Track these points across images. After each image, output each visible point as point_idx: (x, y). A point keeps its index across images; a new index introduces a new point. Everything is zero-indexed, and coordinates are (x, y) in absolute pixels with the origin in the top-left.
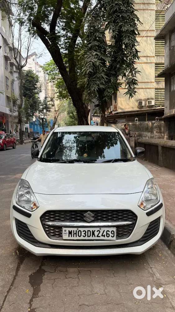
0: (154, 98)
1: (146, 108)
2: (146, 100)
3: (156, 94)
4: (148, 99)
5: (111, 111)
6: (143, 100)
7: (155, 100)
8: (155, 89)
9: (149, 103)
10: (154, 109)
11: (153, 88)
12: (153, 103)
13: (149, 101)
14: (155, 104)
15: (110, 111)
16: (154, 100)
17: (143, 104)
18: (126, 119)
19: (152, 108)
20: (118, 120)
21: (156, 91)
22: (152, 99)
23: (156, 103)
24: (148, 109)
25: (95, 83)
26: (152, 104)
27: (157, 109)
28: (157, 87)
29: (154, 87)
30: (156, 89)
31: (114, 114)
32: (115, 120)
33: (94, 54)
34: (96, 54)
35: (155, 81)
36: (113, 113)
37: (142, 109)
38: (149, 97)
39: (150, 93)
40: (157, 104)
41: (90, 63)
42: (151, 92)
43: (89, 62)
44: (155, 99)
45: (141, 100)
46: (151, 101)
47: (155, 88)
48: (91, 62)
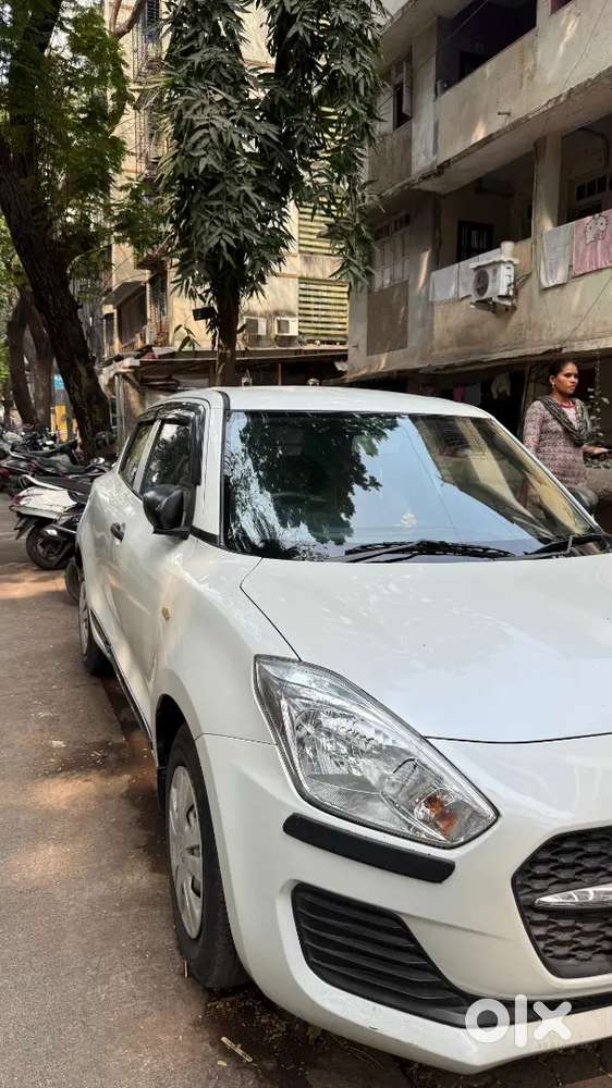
0: (297, 311)
1: (270, 346)
2: (270, 316)
3: (302, 299)
4: (277, 313)
5: (148, 342)
6: (261, 316)
7: (301, 318)
8: (300, 278)
9: (283, 327)
10: (296, 352)
11: (293, 276)
12: (293, 330)
13: (279, 322)
14: (300, 333)
15: (139, 344)
16: (297, 319)
17: (262, 331)
18: (209, 377)
19: (290, 345)
20: (182, 381)
21: (303, 286)
22: (291, 314)
23: (303, 331)
24: (278, 348)
25: (218, 218)
26: (290, 334)
27: (306, 352)
28: (305, 275)
29: (294, 273)
30: (302, 279)
31: (160, 357)
32: (169, 378)
33: (218, 98)
34: (225, 101)
35: (300, 252)
36: (158, 351)
37: (258, 346)
38: (281, 307)
39: (282, 292)
40: (304, 334)
41: (206, 131)
42: (285, 289)
43: (201, 127)
44: (300, 315)
45: (254, 314)
46: (287, 322)
47: (299, 275)
48: (212, 130)
